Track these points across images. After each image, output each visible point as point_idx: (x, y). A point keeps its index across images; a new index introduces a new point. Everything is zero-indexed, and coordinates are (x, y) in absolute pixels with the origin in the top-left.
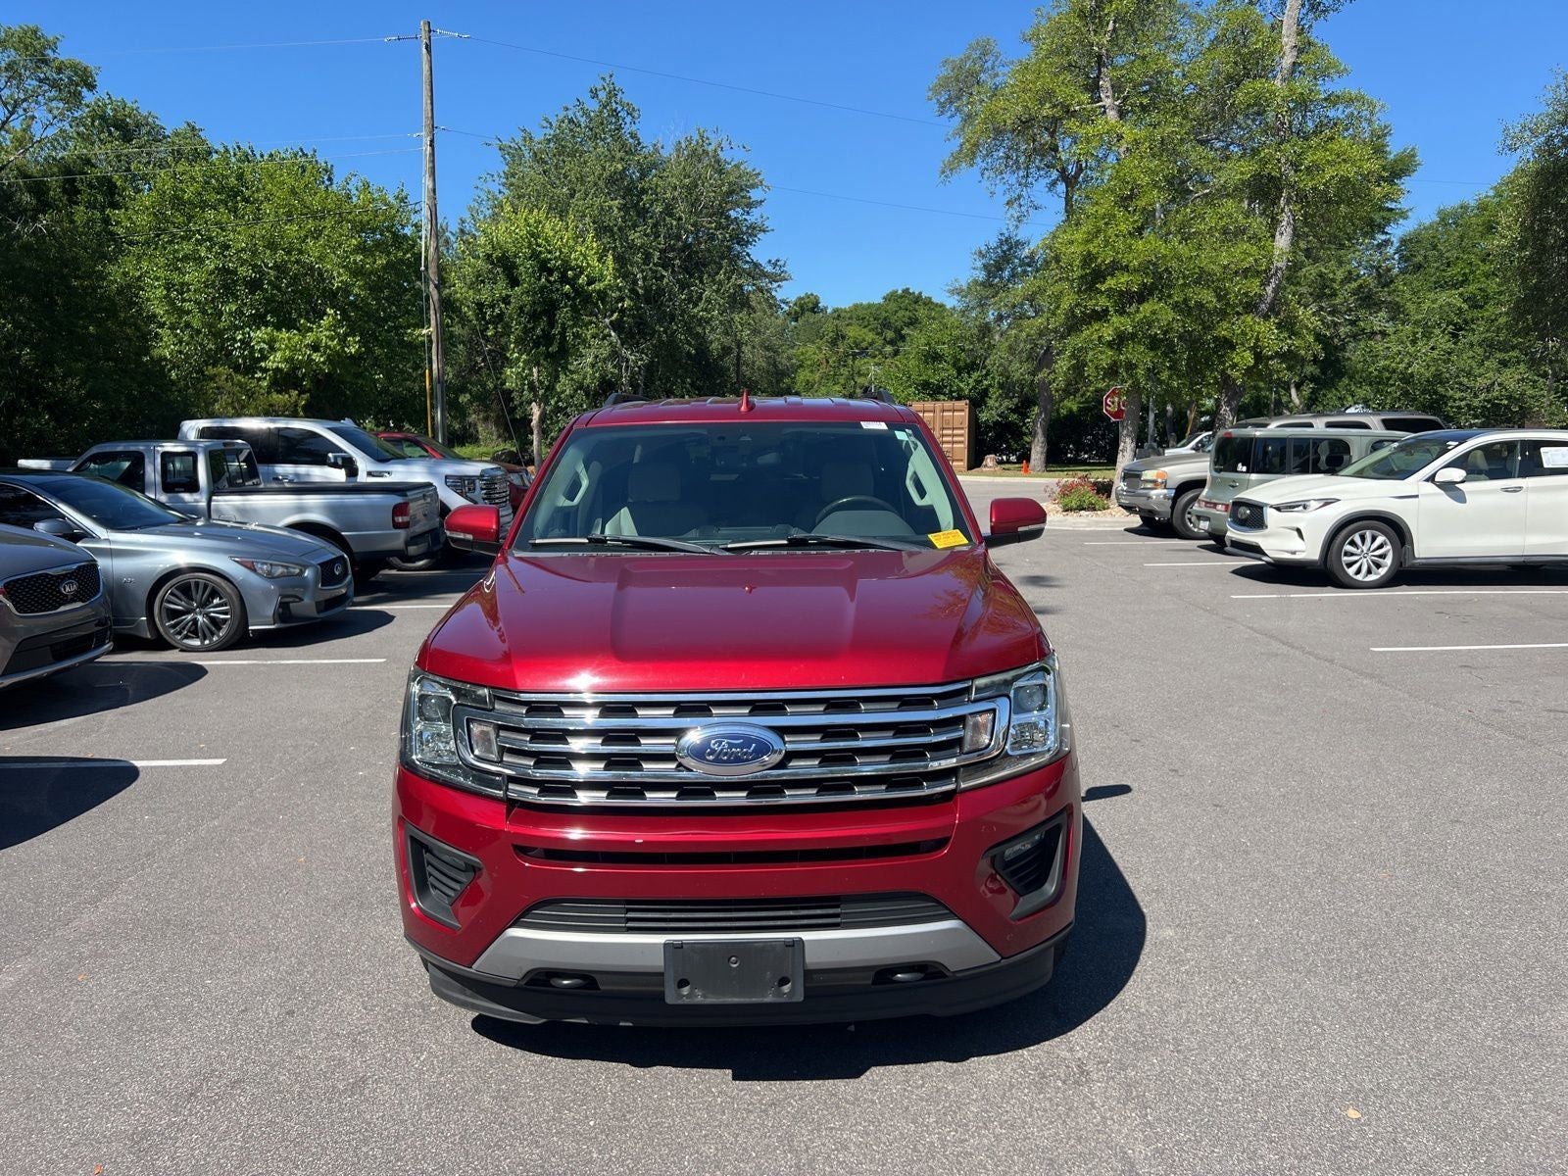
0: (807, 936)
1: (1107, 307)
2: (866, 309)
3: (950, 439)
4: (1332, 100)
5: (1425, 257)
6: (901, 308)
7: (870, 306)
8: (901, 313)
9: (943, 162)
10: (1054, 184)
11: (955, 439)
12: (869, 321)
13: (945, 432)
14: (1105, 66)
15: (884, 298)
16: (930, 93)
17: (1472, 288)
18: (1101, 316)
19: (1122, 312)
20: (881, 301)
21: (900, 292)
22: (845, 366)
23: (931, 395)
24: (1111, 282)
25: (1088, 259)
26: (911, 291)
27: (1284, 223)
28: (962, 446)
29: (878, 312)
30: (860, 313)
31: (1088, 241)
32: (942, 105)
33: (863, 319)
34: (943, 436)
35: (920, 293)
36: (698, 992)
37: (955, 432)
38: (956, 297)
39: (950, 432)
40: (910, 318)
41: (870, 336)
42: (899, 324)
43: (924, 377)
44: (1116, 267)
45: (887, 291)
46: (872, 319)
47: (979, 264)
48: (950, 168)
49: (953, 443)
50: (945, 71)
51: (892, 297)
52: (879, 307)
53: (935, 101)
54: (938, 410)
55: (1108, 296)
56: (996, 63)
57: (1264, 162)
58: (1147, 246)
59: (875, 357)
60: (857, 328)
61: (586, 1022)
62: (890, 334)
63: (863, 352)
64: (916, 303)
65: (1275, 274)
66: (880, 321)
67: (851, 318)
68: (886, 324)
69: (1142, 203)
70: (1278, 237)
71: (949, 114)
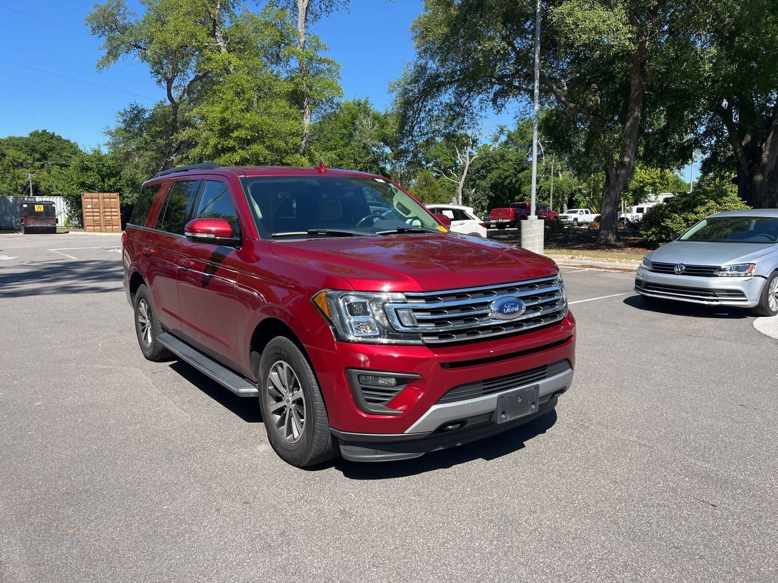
0: (539, 383)
1: (235, 145)
2: (19, 140)
3: (110, 214)
4: (321, 61)
5: (319, 136)
6: (42, 141)
7: (21, 138)
8: (43, 144)
9: (98, 61)
10: (160, 81)
11: (113, 214)
12: (21, 147)
13: (106, 210)
14: (217, 25)
15: (30, 134)
16: (86, 22)
17: (339, 151)
18: (232, 149)
19: (243, 149)
20: (28, 136)
21: (40, 132)
22: (8, 172)
23: (87, 190)
24: (235, 134)
25: (223, 121)
26: (48, 132)
27: (307, 113)
28: (117, 217)
29: (28, 142)
30: (14, 141)
31: (222, 112)
32: (93, 29)
33: (17, 146)
34: (105, 212)
35: (54, 133)
36: (508, 416)
37: (113, 210)
38: (109, 137)
39: (109, 210)
40: (49, 147)
41: (24, 156)
42: (42, 150)
43: (82, 180)
44: (239, 126)
45: (33, 130)
46: (23, 146)
47: (121, 120)
48: (102, 64)
49: (112, 216)
50: (95, 11)
51: (34, 134)
52: (28, 139)
53: (89, 25)
54: (101, 198)
55: (234, 140)
56: (126, 12)
57: (297, 85)
58: (252, 118)
59: (28, 168)
60: (14, 151)
61: (442, 449)
62: (37, 156)
63: (21, 165)
64: (51, 138)
65: (305, 136)
66: (29, 148)
67: (8, 145)
68: (34, 150)
69: (247, 96)
70: (305, 119)
71: (98, 35)
